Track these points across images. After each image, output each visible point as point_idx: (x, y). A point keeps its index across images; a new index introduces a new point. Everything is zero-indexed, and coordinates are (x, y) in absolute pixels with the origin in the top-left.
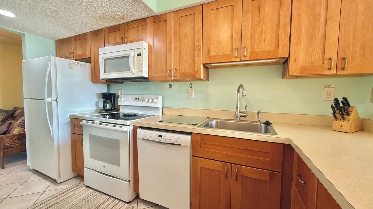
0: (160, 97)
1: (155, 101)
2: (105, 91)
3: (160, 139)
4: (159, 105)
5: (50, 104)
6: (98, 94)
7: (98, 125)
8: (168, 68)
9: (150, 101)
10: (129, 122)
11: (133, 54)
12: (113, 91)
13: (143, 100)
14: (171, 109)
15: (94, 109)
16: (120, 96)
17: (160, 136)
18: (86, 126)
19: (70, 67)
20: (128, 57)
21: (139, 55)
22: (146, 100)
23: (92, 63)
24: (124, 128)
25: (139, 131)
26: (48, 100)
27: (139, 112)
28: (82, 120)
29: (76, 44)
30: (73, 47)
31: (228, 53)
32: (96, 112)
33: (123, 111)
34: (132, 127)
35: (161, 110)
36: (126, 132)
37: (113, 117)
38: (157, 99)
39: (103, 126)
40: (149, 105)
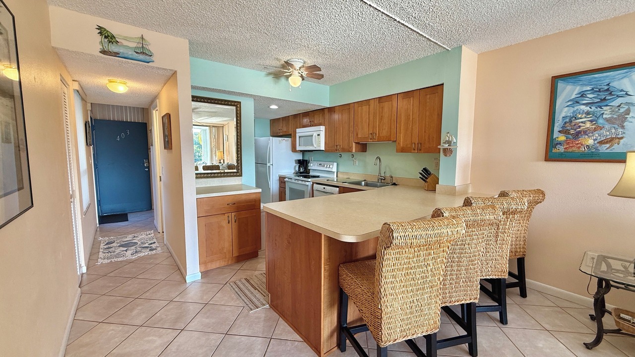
0: (335, 164)
1: (331, 166)
2: (301, 158)
3: (324, 190)
4: (334, 170)
5: (269, 167)
6: (295, 160)
7: (293, 181)
8: (336, 144)
9: (328, 166)
10: (309, 180)
11: (315, 134)
12: (306, 158)
13: (324, 166)
14: (343, 173)
15: (293, 171)
16: (310, 161)
17: (324, 188)
18: (288, 181)
19: (280, 142)
20: (312, 136)
21: (319, 135)
22: (326, 166)
23: (293, 137)
24: (307, 183)
25: (315, 185)
26: (268, 164)
27: (321, 175)
28: (285, 178)
29: (283, 123)
30: (281, 125)
31: (367, 136)
32: (294, 173)
33: (311, 174)
34: (311, 183)
35: (336, 173)
36: (308, 185)
37: (305, 177)
38: (333, 165)
39: (296, 182)
40: (327, 169)
